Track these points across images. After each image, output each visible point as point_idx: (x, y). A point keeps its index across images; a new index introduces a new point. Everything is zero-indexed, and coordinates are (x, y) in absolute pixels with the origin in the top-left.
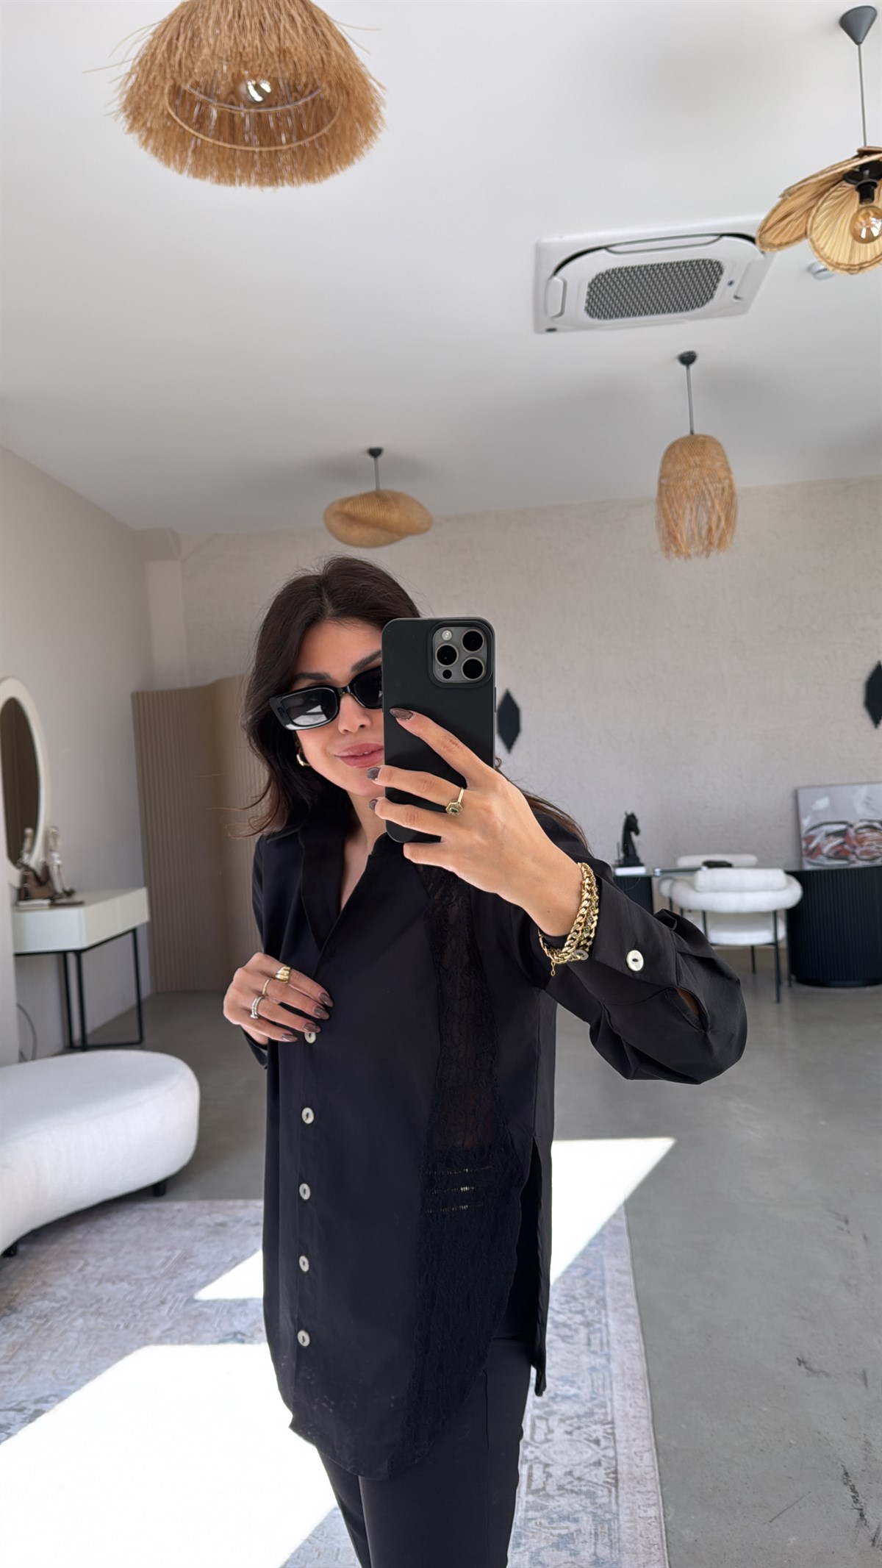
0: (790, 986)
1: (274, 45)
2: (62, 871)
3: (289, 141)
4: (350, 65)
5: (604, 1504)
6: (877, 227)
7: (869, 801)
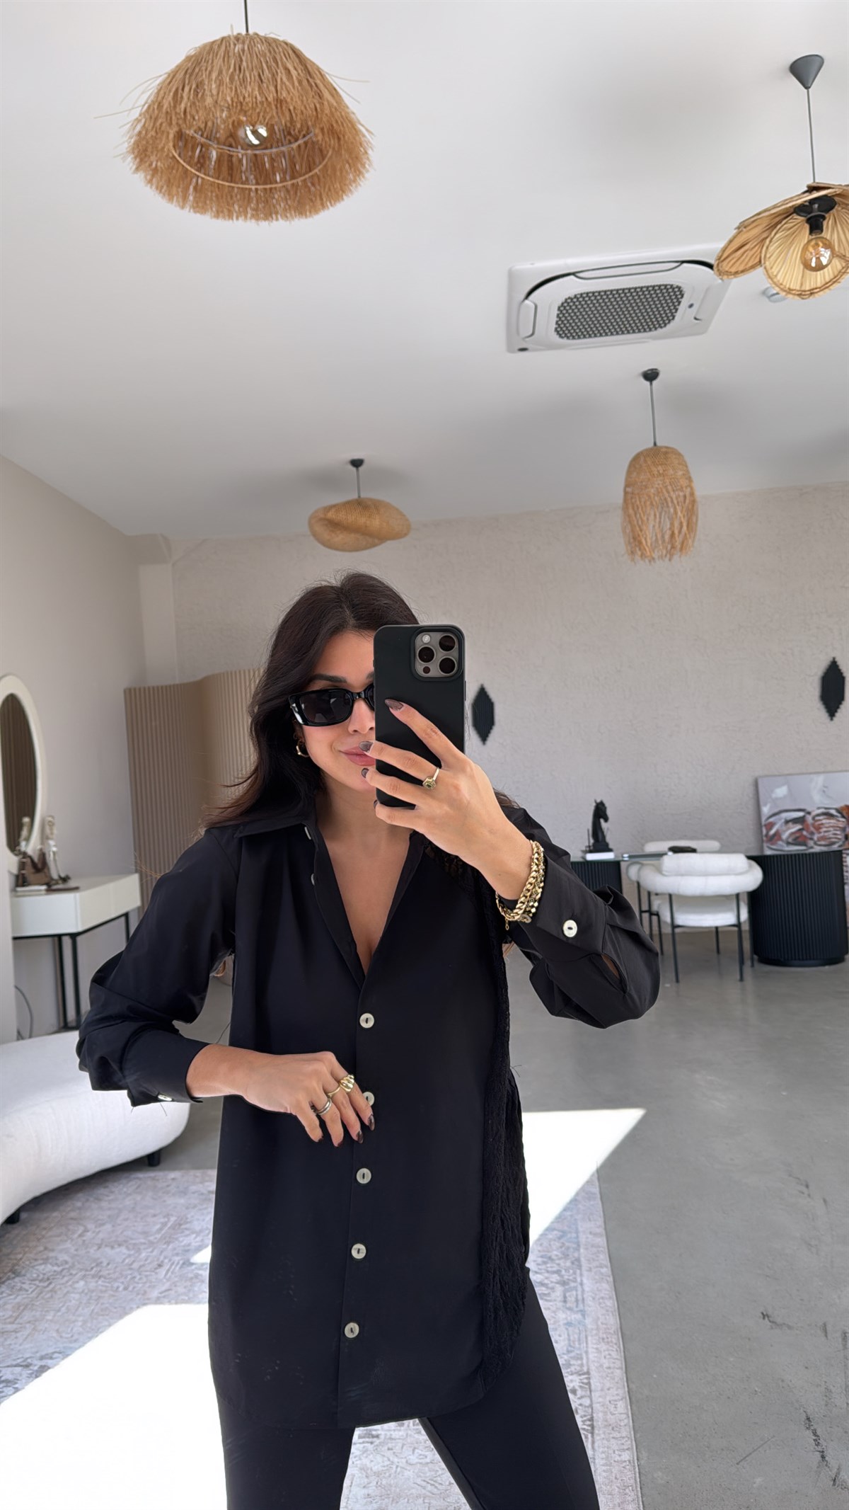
0: (753, 965)
1: (271, 96)
2: (57, 858)
3: (283, 180)
4: (341, 113)
6: (825, 256)
7: (825, 789)
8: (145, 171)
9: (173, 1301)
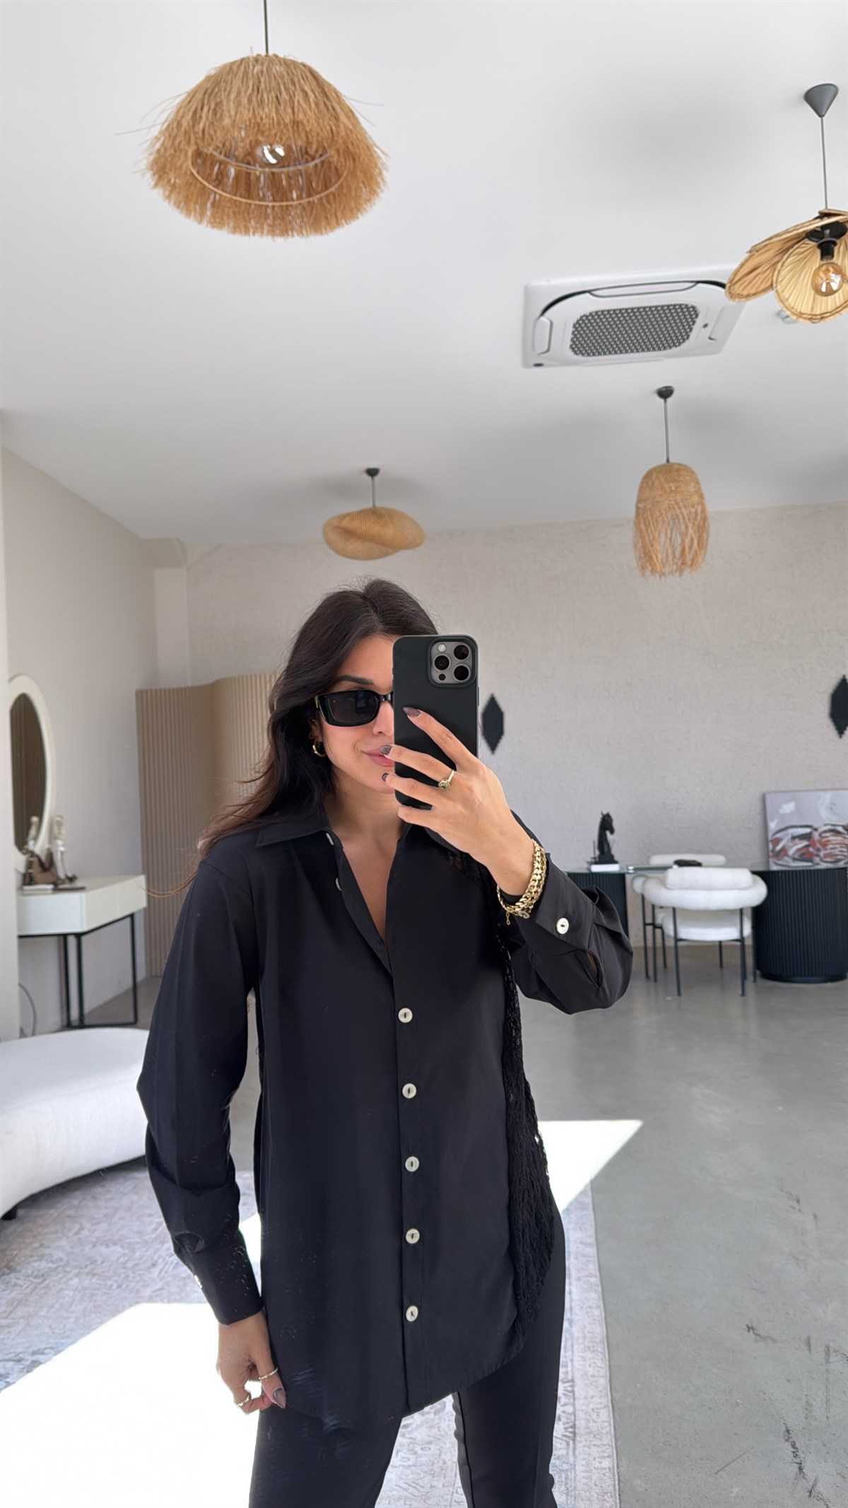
0: (755, 981)
1: (288, 117)
2: (65, 858)
3: (299, 197)
4: (356, 135)
5: (562, 1456)
6: (836, 281)
7: (833, 806)
8: (164, 186)
9: (166, 1301)
